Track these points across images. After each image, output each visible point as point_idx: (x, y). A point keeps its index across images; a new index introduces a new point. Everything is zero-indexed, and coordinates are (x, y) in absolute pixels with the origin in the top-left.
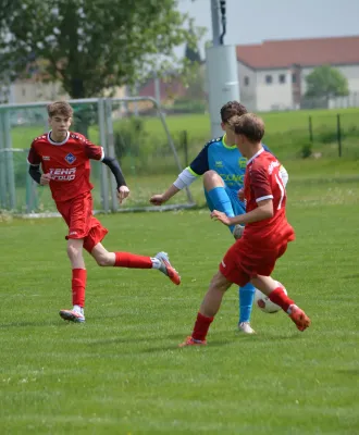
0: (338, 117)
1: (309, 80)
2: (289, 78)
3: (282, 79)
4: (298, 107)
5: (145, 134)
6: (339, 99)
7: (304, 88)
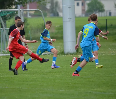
0: (106, 20)
1: (89, 5)
2: (80, 4)
3: (78, 4)
4: (84, 15)
5: (28, 24)
6: (100, 13)
7: (87, 8)
